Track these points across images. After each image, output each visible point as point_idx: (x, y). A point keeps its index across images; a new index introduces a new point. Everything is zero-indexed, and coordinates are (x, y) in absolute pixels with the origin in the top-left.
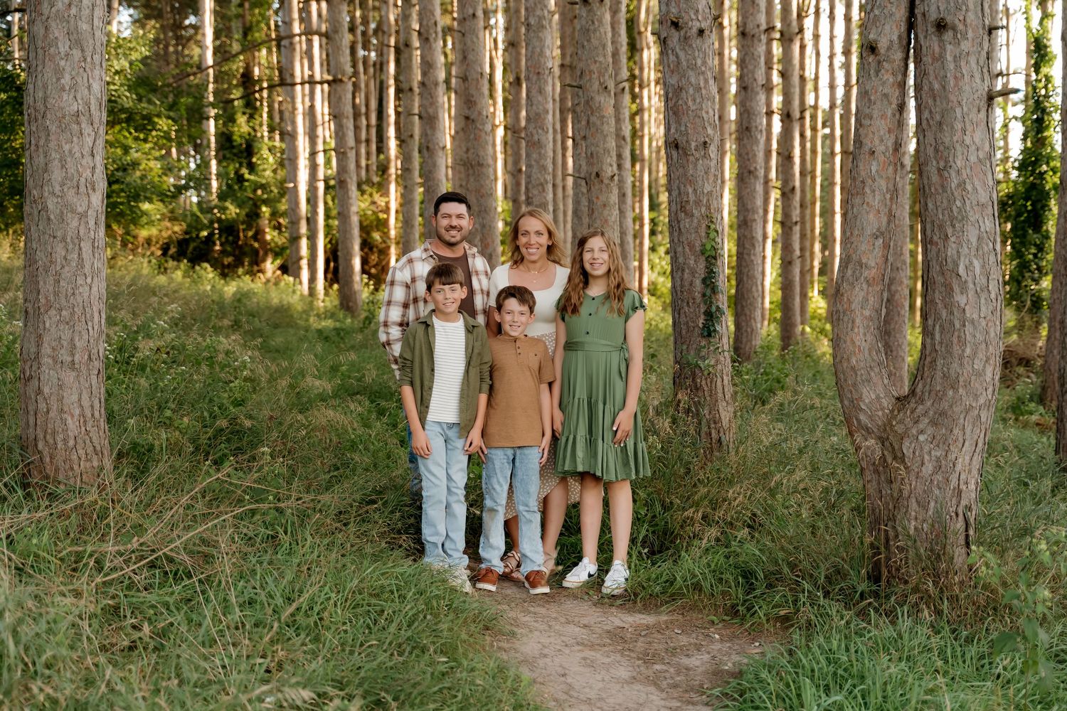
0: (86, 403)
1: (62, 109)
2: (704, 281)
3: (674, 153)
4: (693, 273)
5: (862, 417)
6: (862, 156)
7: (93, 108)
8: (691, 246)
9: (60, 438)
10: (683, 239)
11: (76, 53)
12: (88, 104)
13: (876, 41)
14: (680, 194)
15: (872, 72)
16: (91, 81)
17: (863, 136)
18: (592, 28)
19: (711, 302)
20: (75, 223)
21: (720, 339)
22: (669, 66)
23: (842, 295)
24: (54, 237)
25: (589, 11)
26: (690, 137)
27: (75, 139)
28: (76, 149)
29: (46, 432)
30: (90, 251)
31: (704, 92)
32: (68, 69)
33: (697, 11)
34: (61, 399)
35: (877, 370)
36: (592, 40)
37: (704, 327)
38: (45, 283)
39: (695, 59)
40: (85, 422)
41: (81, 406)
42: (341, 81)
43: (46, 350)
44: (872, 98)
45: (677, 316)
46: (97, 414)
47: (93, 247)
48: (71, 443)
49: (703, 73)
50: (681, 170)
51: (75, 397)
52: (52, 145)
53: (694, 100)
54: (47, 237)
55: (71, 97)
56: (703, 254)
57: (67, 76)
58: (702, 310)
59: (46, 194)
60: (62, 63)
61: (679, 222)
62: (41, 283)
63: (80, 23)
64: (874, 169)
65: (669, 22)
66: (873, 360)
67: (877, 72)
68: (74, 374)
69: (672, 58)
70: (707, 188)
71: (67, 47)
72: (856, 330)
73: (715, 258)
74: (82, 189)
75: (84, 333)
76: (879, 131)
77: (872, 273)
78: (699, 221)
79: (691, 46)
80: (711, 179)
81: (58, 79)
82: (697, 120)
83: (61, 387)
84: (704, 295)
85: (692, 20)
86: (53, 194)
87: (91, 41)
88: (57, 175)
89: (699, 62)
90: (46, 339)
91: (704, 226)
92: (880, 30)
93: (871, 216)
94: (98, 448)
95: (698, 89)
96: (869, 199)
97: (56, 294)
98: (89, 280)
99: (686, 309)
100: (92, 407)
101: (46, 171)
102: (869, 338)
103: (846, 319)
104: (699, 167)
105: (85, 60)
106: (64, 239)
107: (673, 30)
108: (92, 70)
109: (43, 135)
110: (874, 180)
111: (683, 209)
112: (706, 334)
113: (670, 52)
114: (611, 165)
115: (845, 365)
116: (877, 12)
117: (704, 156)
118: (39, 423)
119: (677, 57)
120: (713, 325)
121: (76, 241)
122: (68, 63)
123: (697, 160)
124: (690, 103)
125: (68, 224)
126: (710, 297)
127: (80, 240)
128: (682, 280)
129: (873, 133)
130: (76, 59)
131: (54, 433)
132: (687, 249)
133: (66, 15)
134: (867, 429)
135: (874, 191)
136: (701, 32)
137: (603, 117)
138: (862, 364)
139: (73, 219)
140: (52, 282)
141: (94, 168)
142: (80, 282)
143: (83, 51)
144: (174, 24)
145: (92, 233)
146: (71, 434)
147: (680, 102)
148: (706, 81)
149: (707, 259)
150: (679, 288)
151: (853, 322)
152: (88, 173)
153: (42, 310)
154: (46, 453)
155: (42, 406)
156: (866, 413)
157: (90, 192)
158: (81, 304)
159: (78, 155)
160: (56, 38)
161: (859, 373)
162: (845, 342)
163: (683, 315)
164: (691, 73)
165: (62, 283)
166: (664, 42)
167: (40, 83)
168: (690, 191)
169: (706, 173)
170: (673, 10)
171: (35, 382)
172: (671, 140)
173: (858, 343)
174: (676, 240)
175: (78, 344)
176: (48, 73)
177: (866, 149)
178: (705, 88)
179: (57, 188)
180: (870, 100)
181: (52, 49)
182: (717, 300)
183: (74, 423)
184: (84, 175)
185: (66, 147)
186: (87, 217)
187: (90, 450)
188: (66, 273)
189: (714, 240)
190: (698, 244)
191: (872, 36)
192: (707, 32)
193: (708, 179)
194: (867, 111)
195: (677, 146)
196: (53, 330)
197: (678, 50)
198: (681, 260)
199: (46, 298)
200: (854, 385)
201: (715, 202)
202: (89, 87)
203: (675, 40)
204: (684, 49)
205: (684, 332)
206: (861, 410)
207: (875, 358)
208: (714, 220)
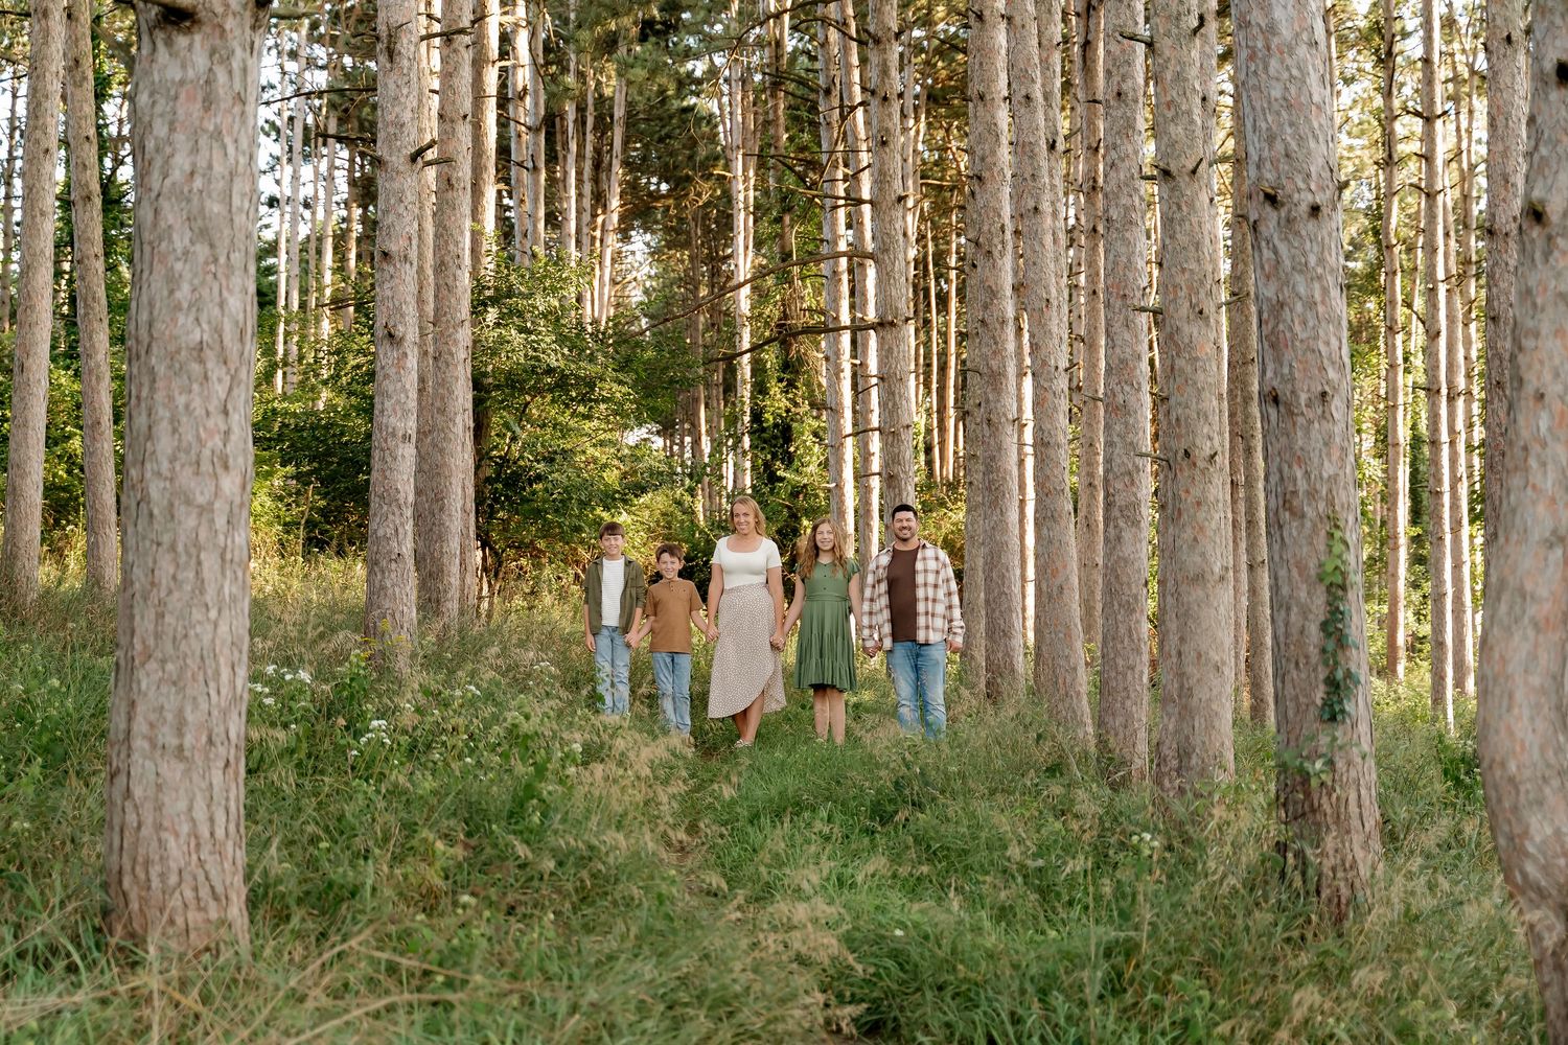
0: (200, 813)
1: (176, 338)
2: (1324, 626)
3: (1273, 412)
4: (1305, 612)
5: (1530, 868)
6: (1523, 403)
7: (227, 338)
8: (1302, 568)
9: (155, 871)
10: (1288, 555)
11: (202, 251)
12: (218, 331)
13: (1542, 202)
14: (1282, 479)
15: (1538, 255)
16: (225, 294)
17: (1523, 368)
18: (1178, 216)
19: (1336, 663)
20: (191, 522)
21: (1354, 725)
22: (1262, 268)
23: (1491, 649)
24: (159, 544)
25: (1173, 190)
26: (1298, 385)
27: (195, 387)
28: (197, 403)
29: (134, 860)
30: (217, 567)
31: (1321, 309)
32: (187, 275)
33: (1309, 175)
34: (159, 808)
35: (1555, 783)
36: (1178, 236)
37: (1324, 704)
38: (142, 618)
39: (1304, 254)
40: (198, 845)
41: (193, 820)
42: (892, 324)
43: (140, 726)
44: (1539, 301)
45: (1280, 685)
46: (220, 833)
47: (223, 559)
48: (173, 879)
49: (1319, 278)
50: (1283, 440)
51: (182, 805)
52: (160, 396)
53: (1304, 323)
54: (148, 543)
55: (191, 318)
56: (1321, 580)
57: (186, 287)
58: (1322, 677)
59: (148, 475)
60: (179, 266)
61: (1281, 527)
62: (137, 618)
63: (208, 203)
64: (1544, 424)
65: (1262, 194)
66: (1548, 766)
67: (1547, 255)
68: (182, 766)
69: (1267, 254)
70: (1329, 469)
71: (187, 241)
72: (1516, 711)
73: (1343, 588)
74: (206, 467)
75: (202, 700)
76: (1551, 358)
77: (1543, 609)
78: (1315, 526)
79: (1297, 233)
80: (1336, 454)
81: (171, 292)
82: (1309, 355)
83: (159, 787)
84: (1323, 651)
85: (1299, 190)
86: (159, 474)
87: (227, 232)
88: (164, 444)
89: (1312, 260)
90: (140, 709)
91: (1323, 533)
92: (1549, 181)
93: (1541, 509)
94: (219, 889)
95: (1311, 304)
96: (1536, 476)
97: (157, 636)
98: (213, 614)
99: (1294, 673)
100: (212, 820)
101: (149, 437)
102: (1541, 725)
103: (1497, 691)
104: (1314, 434)
105: (216, 260)
106: (173, 548)
107: (1268, 208)
108: (227, 277)
109: (146, 380)
110: (1544, 445)
111: (1287, 504)
112: (1326, 716)
113: (1263, 244)
114: (1210, 438)
115: (1498, 773)
116: (1544, 151)
117: (1323, 416)
118: (125, 845)
119: (1276, 252)
120: (1340, 702)
121: (193, 551)
122: (188, 267)
123: (1310, 422)
124: (1298, 328)
125: (180, 523)
126: (1334, 655)
127: (199, 548)
128: (1287, 625)
129: (1541, 362)
130: (201, 259)
131: (147, 863)
132: (1295, 572)
133: (186, 190)
134: (1539, 890)
135: (1544, 464)
136: (1315, 210)
137: (1196, 359)
138: (1527, 773)
139: (188, 514)
140: (153, 616)
141: (227, 433)
142: (197, 615)
143: (212, 246)
144: (709, 256)
145: (221, 538)
146: (173, 865)
147: (1281, 327)
148: (1325, 291)
149: (1328, 591)
150: (1282, 639)
151: (1511, 696)
152: (217, 441)
153: (137, 662)
154: (133, 896)
155: (131, 818)
156: (1535, 860)
157: (219, 470)
158: (198, 653)
159: (200, 412)
160: (170, 227)
161: (1522, 789)
162: (1497, 732)
163: (1289, 686)
164: (1298, 278)
165: (168, 619)
166: (1255, 229)
167: (144, 299)
168: (1299, 474)
169: (1326, 444)
170: (1268, 176)
171: (121, 780)
172: (1267, 389)
173: (1519, 735)
174: (1277, 558)
175: (190, 717)
176: (157, 284)
177: (1530, 389)
178: (1323, 302)
179: (165, 466)
180: (1534, 305)
181: (164, 245)
182: (1348, 659)
183: (179, 846)
184: (210, 444)
185: (181, 400)
186: (212, 511)
187: (204, 892)
188: (175, 601)
189: (1340, 556)
190: (1312, 564)
191: (1536, 194)
192: (1325, 211)
193: (1329, 455)
194: (1530, 324)
195: (1276, 400)
196: (151, 694)
197: (1276, 242)
198: (1285, 591)
199: (144, 642)
200: (1515, 809)
201: (1343, 494)
202: (222, 304)
203: (1272, 224)
204: (1287, 239)
205: (1291, 713)
206: (1527, 854)
207: (1553, 761)
208: (1341, 524)
